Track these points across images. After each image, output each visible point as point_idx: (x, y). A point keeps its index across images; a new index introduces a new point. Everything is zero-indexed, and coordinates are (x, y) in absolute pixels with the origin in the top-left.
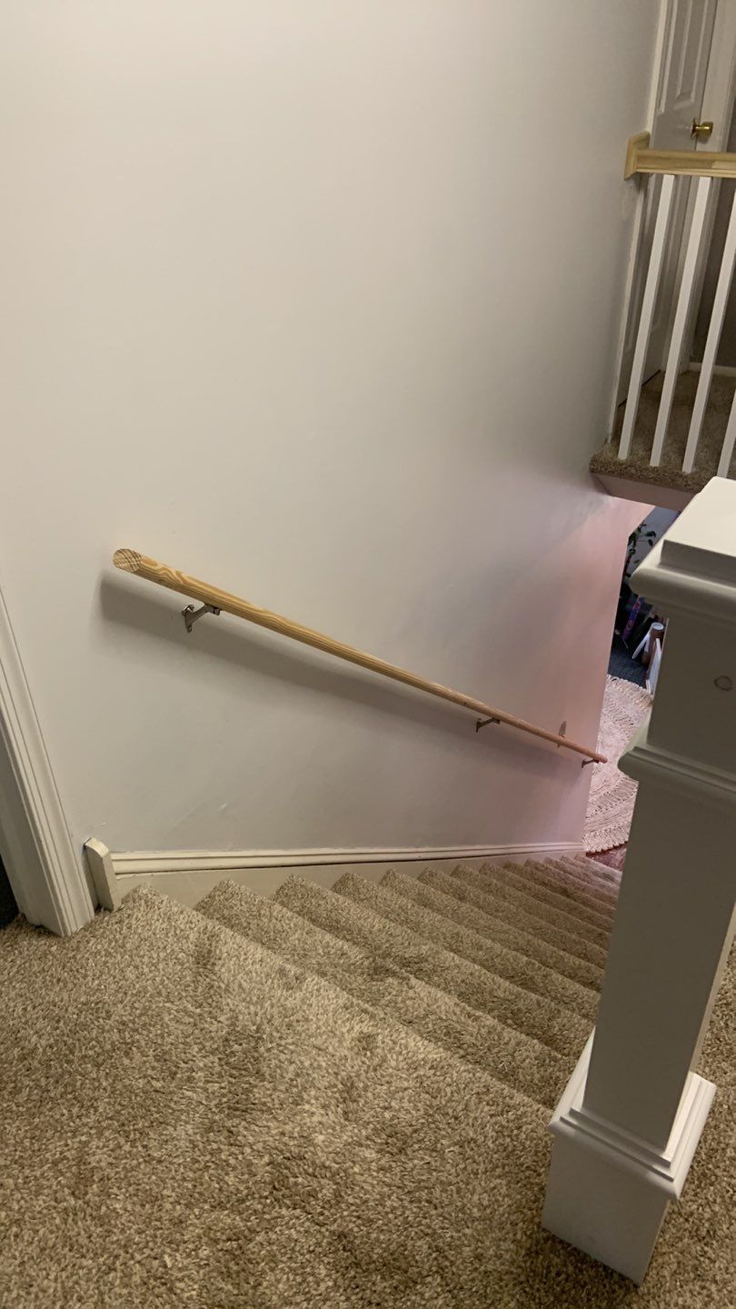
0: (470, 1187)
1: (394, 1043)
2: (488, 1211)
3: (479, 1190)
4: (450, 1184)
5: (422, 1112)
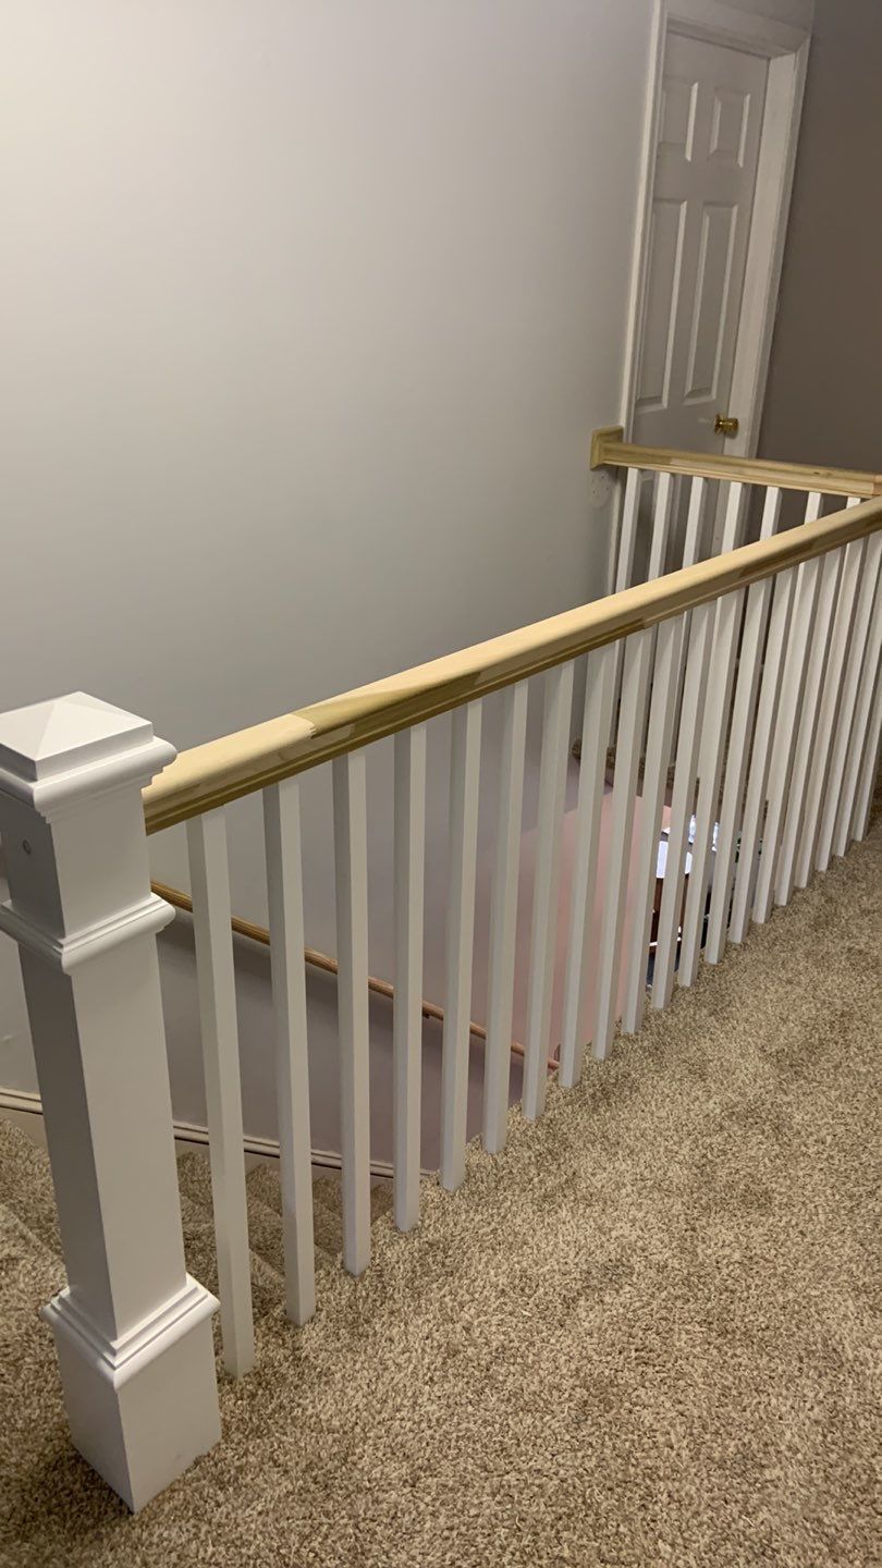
0: (28, 1402)
1: (34, 1269)
2: (33, 1425)
3: (35, 1405)
4: (12, 1396)
5: (23, 1331)
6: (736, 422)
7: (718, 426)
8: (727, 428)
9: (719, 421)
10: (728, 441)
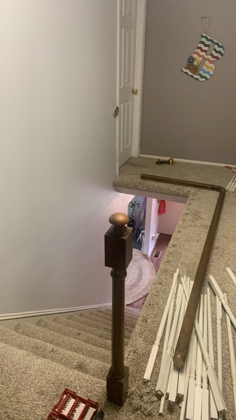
6: (137, 90)
7: (133, 91)
8: (134, 92)
9: (133, 90)
10: (135, 96)
